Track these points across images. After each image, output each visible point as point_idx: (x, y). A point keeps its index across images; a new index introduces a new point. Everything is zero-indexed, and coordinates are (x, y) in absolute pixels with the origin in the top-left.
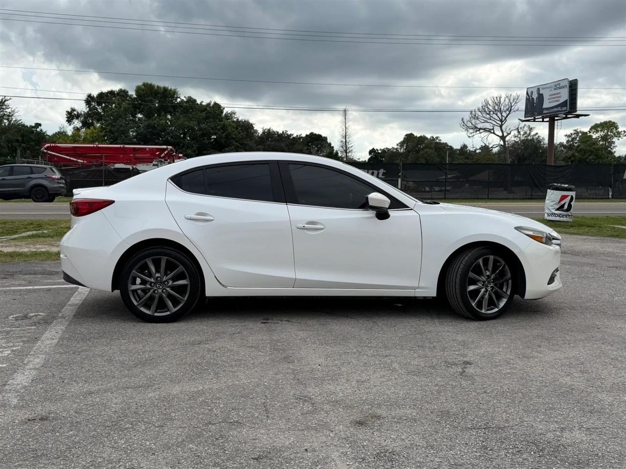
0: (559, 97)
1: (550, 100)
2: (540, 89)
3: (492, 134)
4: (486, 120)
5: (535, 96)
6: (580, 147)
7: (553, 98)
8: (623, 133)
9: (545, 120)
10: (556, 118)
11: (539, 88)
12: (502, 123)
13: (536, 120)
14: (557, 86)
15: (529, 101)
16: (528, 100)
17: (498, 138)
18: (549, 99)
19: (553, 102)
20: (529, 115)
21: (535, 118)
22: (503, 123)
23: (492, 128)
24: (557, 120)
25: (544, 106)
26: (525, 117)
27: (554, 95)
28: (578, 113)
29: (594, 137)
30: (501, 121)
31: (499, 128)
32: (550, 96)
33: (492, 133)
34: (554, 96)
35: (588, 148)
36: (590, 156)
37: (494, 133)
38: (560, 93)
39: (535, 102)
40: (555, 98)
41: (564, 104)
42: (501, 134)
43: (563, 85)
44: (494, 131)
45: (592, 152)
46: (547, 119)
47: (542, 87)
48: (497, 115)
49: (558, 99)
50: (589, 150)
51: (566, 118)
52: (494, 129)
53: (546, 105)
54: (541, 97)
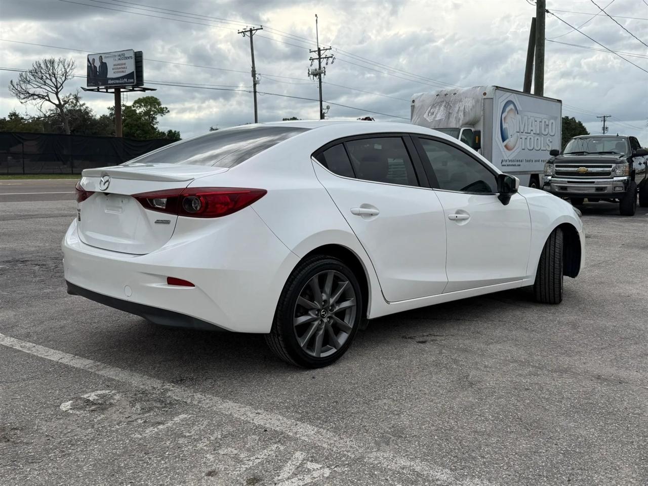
0: (124, 68)
1: (115, 71)
2: (103, 57)
3: (47, 102)
4: (40, 85)
5: (97, 64)
6: (127, 121)
7: (118, 68)
8: (165, 109)
9: (109, 91)
10: (122, 90)
11: (101, 56)
12: (57, 90)
13: (100, 90)
14: (122, 56)
15: (91, 69)
16: (89, 68)
17: (54, 105)
18: (113, 69)
19: (118, 72)
20: (92, 84)
21: (98, 88)
22: (59, 90)
23: (46, 94)
24: (123, 92)
25: (109, 76)
26: (88, 86)
27: (119, 65)
28: (145, 86)
29: (138, 112)
30: (57, 88)
31: (55, 95)
32: (114, 65)
33: (47, 100)
34: (118, 67)
35: (135, 123)
36: (137, 130)
37: (49, 100)
38: (125, 64)
39: (98, 70)
40: (120, 68)
41: (130, 76)
42: (57, 102)
43: (128, 56)
44: (49, 98)
45: (139, 127)
46: (113, 90)
47: (105, 55)
48: (51, 80)
49: (123, 70)
50: (136, 125)
51: (133, 90)
52: (50, 96)
53: (111, 74)
54: (104, 66)
